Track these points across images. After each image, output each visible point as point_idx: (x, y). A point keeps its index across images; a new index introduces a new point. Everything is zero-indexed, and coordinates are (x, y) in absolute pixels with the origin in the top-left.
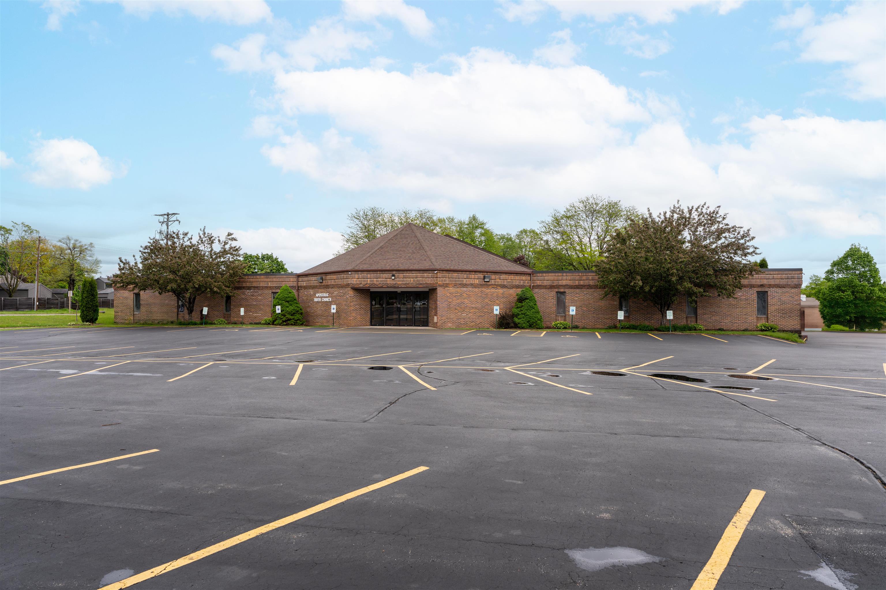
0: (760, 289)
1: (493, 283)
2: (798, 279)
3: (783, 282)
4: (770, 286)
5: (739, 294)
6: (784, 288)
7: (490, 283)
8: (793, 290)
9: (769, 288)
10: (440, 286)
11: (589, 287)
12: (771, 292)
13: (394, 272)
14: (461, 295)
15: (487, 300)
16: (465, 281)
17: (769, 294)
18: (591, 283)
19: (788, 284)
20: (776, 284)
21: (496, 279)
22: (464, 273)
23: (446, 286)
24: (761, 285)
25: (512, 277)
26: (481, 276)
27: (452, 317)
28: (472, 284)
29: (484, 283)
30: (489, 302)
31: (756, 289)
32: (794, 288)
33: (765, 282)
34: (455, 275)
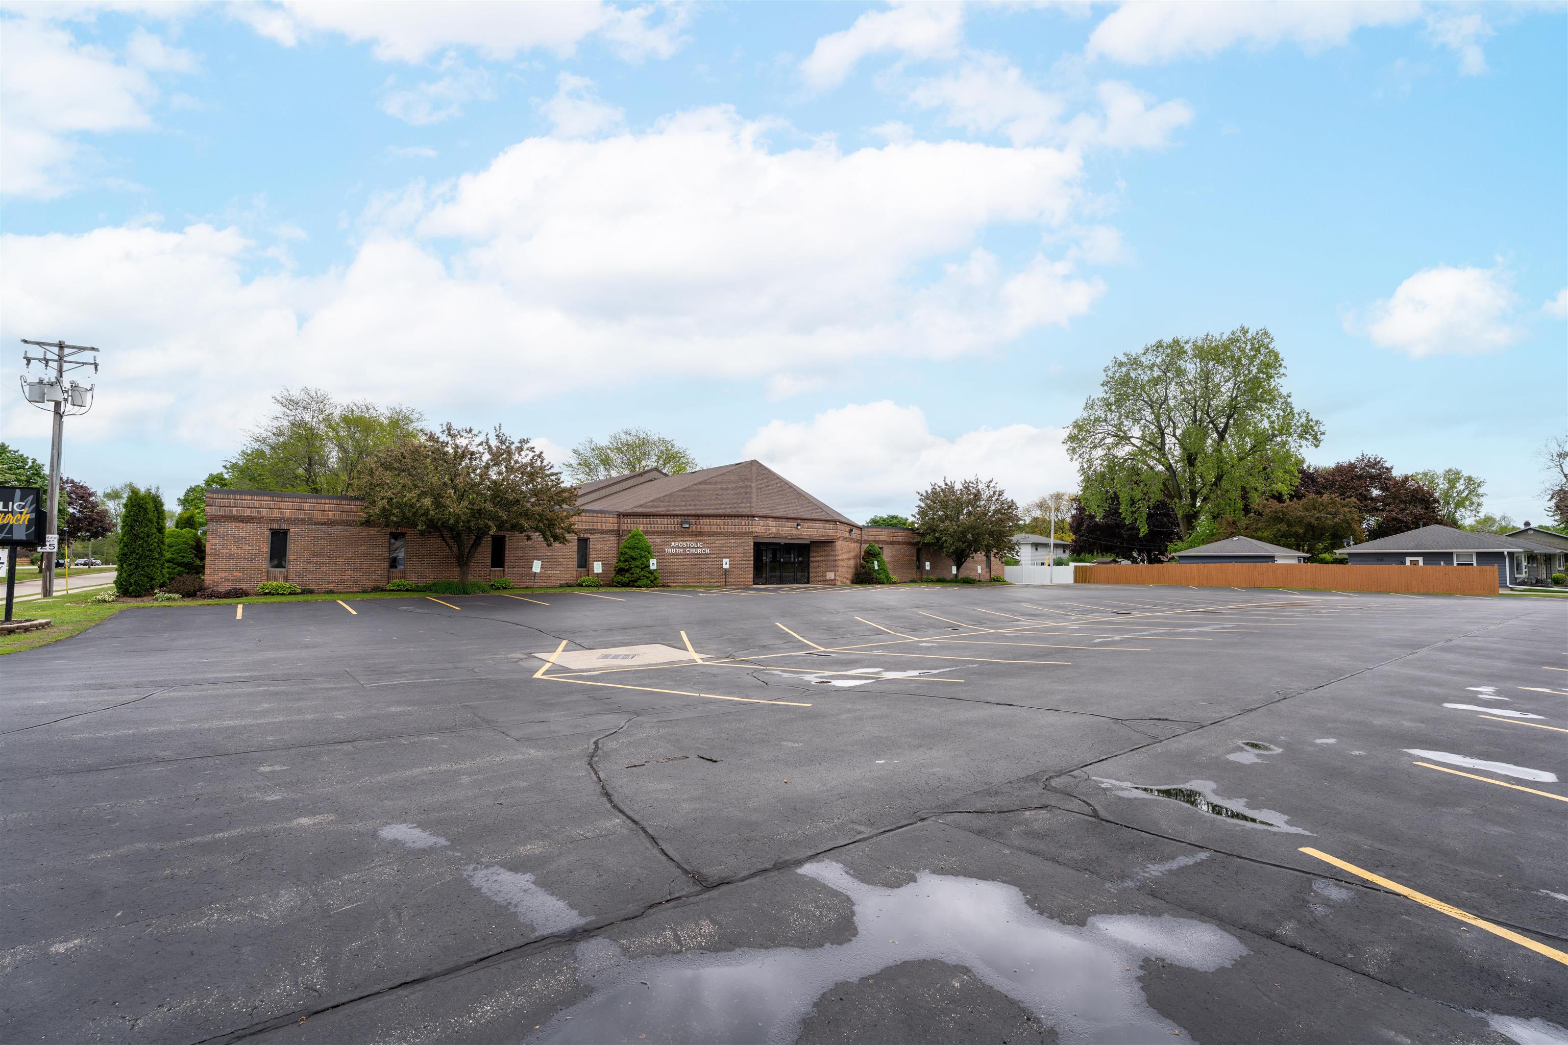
11: (899, 543)
13: (799, 521)
15: (849, 555)
16: (844, 534)
18: (900, 539)
21: (853, 533)
28: (846, 538)
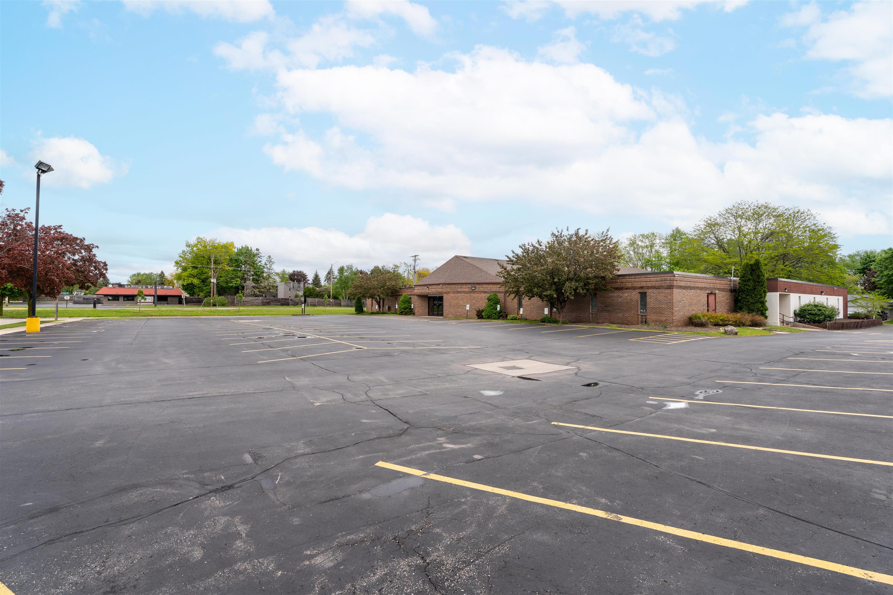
0: (641, 291)
1: (477, 290)
2: (670, 281)
3: (658, 284)
4: (648, 288)
5: (626, 295)
6: (660, 289)
7: (476, 290)
8: (667, 291)
9: (648, 289)
10: (445, 293)
12: (649, 292)
13: (428, 286)
14: (458, 298)
15: (474, 301)
16: (459, 290)
17: (647, 294)
19: (662, 286)
20: (652, 286)
21: (479, 288)
22: (459, 285)
23: (448, 293)
24: (641, 287)
25: (491, 286)
26: (469, 286)
27: (452, 311)
28: (464, 292)
29: (471, 290)
30: (476, 302)
31: (638, 291)
32: (668, 289)
33: (644, 284)
34: (453, 286)
